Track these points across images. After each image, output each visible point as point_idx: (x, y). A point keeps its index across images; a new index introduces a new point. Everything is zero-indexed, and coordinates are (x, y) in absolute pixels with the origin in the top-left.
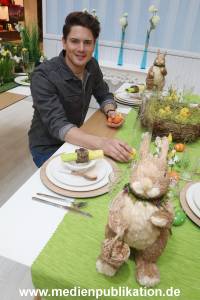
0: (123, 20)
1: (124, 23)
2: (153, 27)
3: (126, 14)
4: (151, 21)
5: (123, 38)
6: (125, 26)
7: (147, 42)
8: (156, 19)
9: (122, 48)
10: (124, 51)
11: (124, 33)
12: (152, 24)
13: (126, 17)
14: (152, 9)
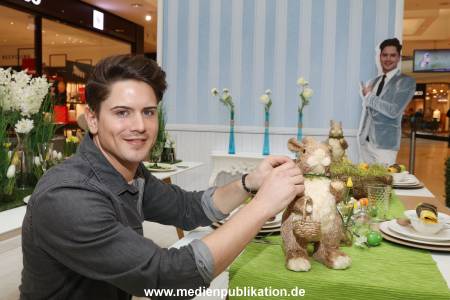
0: (265, 98)
1: (267, 102)
2: (305, 102)
4: (301, 95)
5: (267, 120)
6: (269, 105)
8: (308, 93)
9: (267, 134)
10: (270, 137)
11: (267, 114)
12: (303, 98)
13: (268, 94)
14: (301, 81)
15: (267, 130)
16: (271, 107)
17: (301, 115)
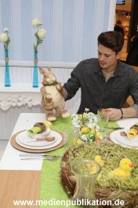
0: (4, 37)
1: (6, 40)
2: (39, 41)
3: (6, 29)
4: (36, 35)
5: (7, 56)
6: (8, 42)
7: (36, 58)
8: (41, 33)
9: (7, 66)
12: (38, 37)
13: (6, 32)
14: (35, 22)
15: (7, 64)
16: (10, 44)
17: (36, 52)
